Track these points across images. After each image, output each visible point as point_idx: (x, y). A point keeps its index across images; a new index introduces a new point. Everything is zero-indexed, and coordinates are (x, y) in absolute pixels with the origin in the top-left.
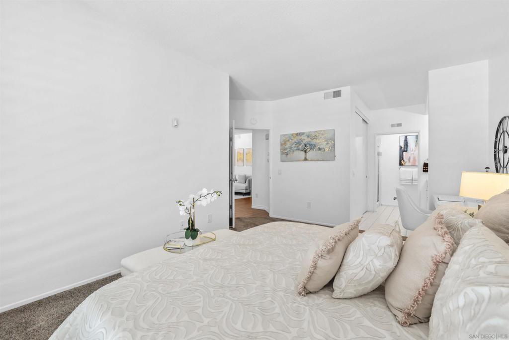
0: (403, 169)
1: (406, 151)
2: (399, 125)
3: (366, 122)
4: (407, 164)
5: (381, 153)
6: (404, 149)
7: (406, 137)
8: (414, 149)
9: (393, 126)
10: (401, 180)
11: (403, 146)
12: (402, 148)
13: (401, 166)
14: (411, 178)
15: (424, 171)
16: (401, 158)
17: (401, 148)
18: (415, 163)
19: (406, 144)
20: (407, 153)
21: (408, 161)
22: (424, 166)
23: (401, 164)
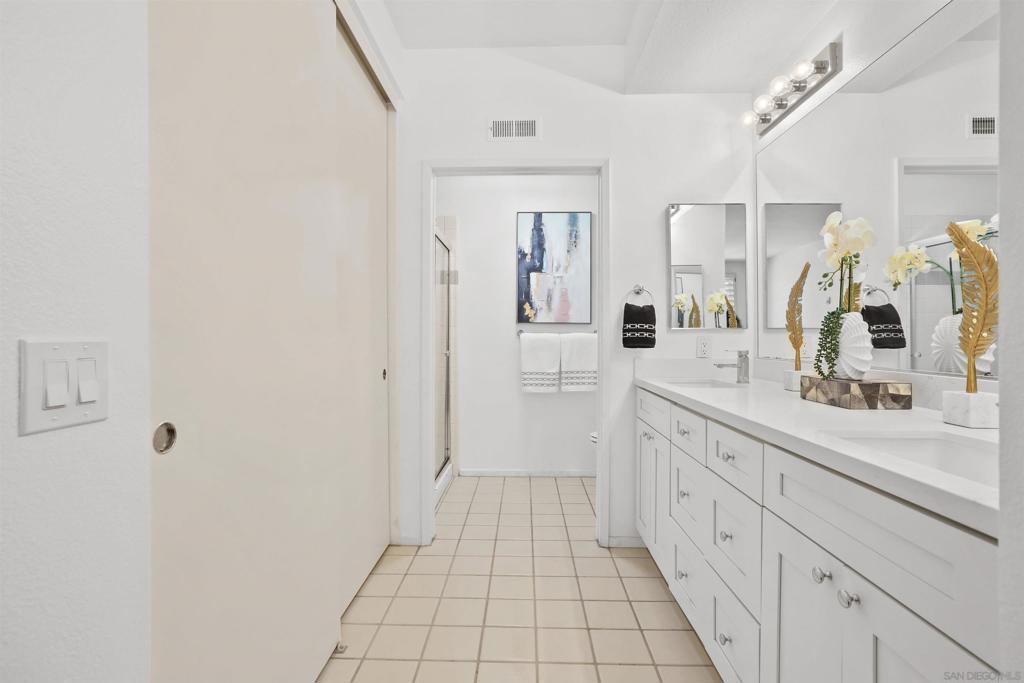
0: (529, 335)
1: (539, 269)
2: (528, 128)
3: (385, 99)
4: (542, 317)
5: (456, 272)
6: (531, 263)
7: (539, 216)
8: (563, 263)
9: (501, 129)
10: (523, 377)
11: (528, 250)
12: (524, 255)
13: (523, 326)
14: (556, 370)
15: (629, 343)
16: (524, 296)
17: (522, 255)
18: (566, 314)
19: (539, 244)
20: (541, 275)
21: (545, 307)
22: (627, 320)
23: (522, 318)
